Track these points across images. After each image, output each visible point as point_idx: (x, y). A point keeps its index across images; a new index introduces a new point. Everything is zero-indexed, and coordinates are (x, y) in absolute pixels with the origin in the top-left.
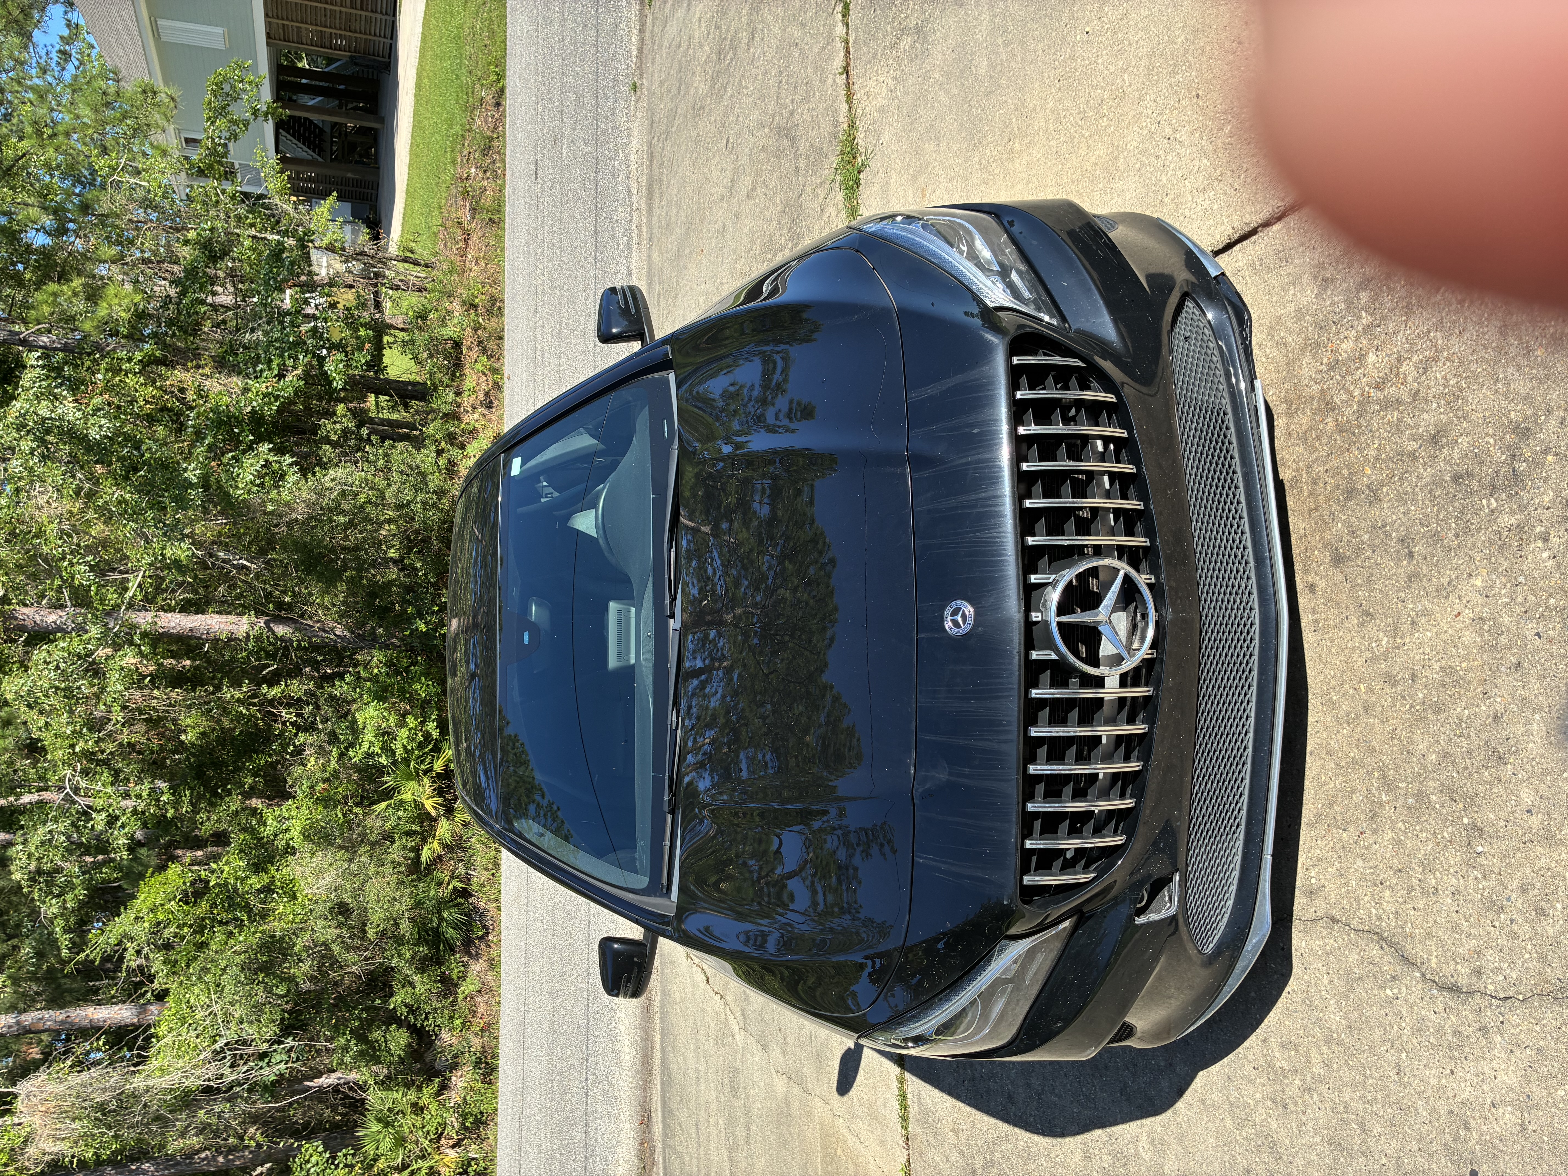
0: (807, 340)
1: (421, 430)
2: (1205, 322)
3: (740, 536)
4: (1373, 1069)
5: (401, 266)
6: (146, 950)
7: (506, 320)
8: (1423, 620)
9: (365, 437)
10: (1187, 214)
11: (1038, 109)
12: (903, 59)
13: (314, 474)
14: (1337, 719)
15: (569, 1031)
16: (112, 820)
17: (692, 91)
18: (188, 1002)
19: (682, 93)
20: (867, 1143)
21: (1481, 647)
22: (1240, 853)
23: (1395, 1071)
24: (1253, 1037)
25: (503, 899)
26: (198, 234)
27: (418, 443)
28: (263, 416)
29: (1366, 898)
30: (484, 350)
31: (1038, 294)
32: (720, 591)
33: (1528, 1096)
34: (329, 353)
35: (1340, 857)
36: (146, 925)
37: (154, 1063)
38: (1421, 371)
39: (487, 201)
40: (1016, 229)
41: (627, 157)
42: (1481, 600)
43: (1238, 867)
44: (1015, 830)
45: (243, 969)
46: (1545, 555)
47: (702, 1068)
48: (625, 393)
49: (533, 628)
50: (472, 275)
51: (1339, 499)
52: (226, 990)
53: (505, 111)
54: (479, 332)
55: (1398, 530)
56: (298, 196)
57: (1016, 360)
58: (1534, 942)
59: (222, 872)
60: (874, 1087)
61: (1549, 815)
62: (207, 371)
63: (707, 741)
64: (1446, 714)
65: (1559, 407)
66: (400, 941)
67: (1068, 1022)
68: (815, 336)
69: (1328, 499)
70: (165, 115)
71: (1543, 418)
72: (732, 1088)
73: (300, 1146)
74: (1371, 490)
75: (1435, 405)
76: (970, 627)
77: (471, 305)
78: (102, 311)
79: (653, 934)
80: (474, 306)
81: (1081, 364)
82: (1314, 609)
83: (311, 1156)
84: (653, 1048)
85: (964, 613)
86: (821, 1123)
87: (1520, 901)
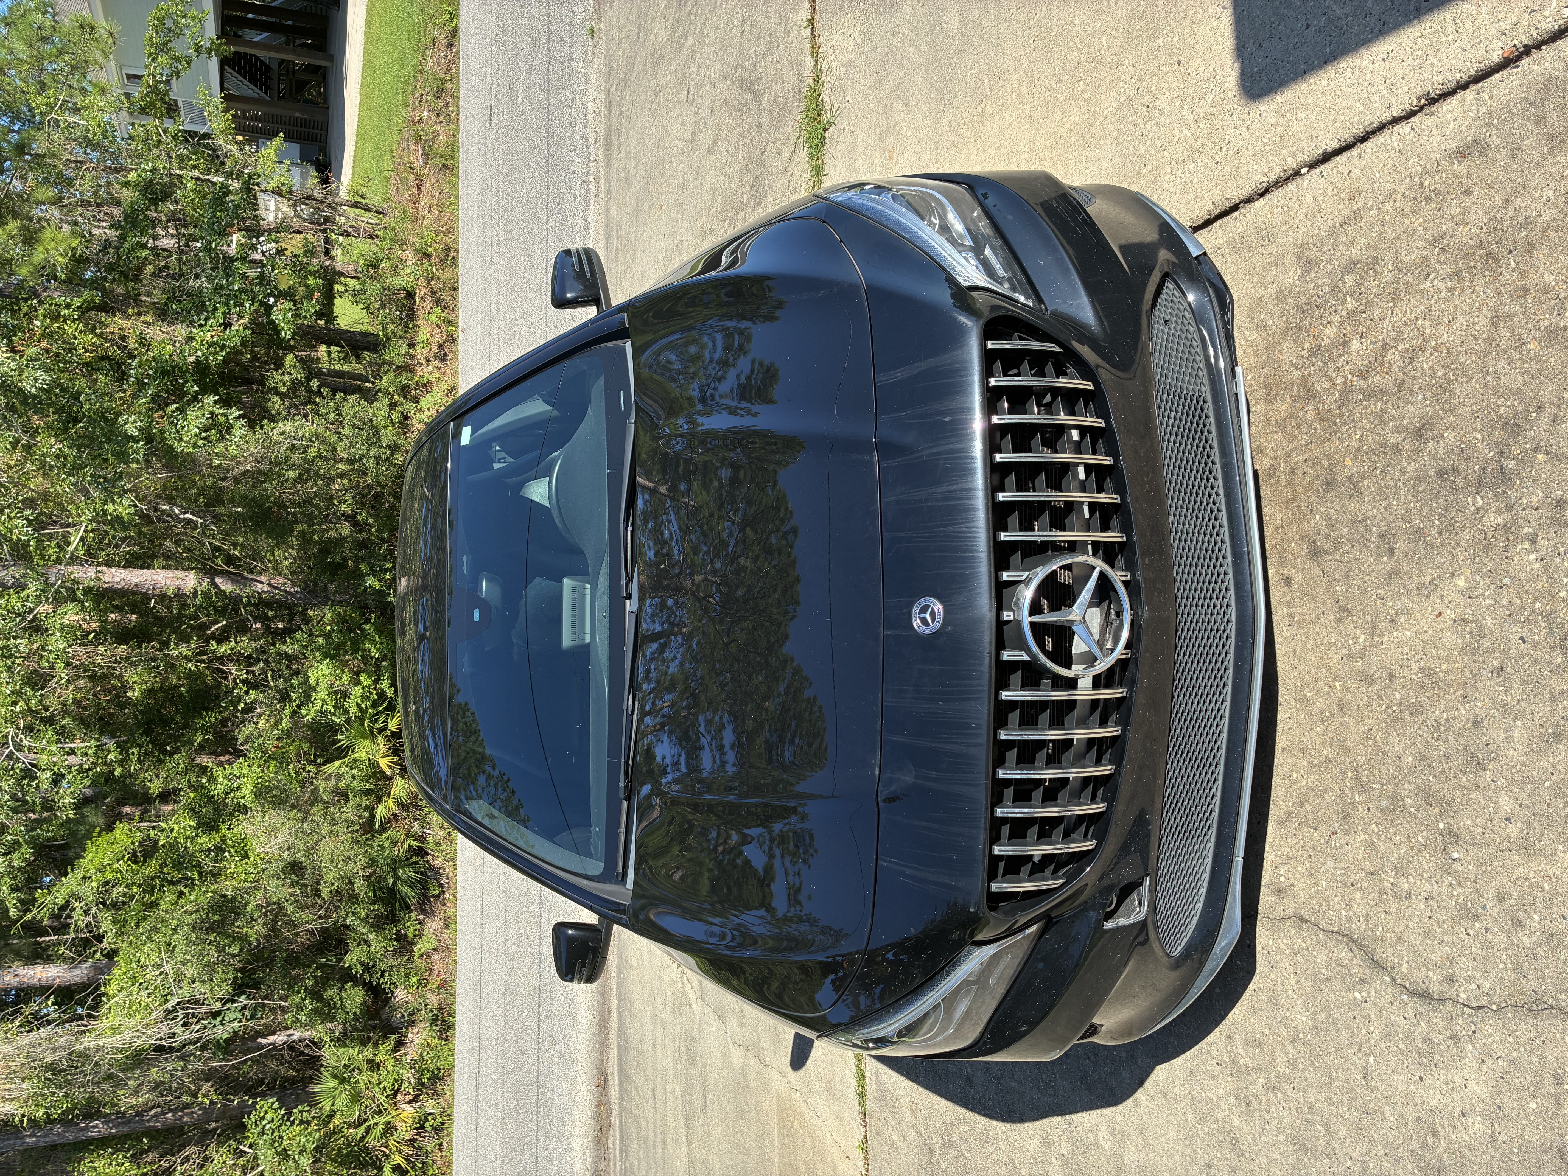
0: (769, 318)
1: (373, 383)
2: (1185, 304)
3: (699, 499)
4: (1340, 1071)
5: (351, 212)
6: (94, 910)
7: (461, 271)
8: (1403, 619)
9: (315, 389)
10: (1166, 186)
11: (1012, 69)
12: (870, 12)
13: (262, 427)
14: (1311, 715)
15: (526, 992)
16: (57, 780)
17: (652, 38)
18: (139, 961)
19: (641, 39)
20: (824, 1118)
21: (1462, 649)
22: (1211, 855)
23: (1362, 1074)
24: (1216, 1032)
25: (458, 859)
26: (139, 176)
27: (370, 396)
28: (208, 367)
29: (1336, 899)
30: (438, 302)
31: (1013, 272)
32: (677, 556)
33: (1499, 1107)
34: (276, 301)
35: (1310, 856)
36: (94, 884)
37: (105, 1023)
38: (1407, 360)
39: (440, 146)
40: (990, 202)
41: (584, 105)
42: (1463, 601)
43: (1208, 869)
44: (983, 836)
45: (194, 928)
46: (1532, 557)
47: (659, 1035)
48: (578, 362)
49: (484, 606)
50: (425, 222)
51: (1318, 491)
52: (177, 950)
53: (458, 52)
54: (433, 282)
55: (1378, 525)
56: (244, 136)
57: (990, 344)
58: (1509, 952)
59: (172, 830)
60: (832, 1063)
61: (1528, 824)
62: (149, 318)
63: (666, 704)
64: (1424, 716)
65: (1552, 404)
66: (353, 898)
67: (1033, 1025)
68: (778, 313)
69: (1306, 490)
70: (103, 51)
71: (1534, 414)
72: (689, 1056)
73: (255, 1103)
74: (1352, 482)
75: (1420, 397)
76: (938, 626)
77: (425, 254)
78: (39, 256)
79: (608, 921)
80: (428, 256)
81: (1058, 349)
82: (1289, 602)
83: (266, 1113)
84: (609, 1012)
85: (933, 610)
86: (778, 1096)
87: (1496, 910)
